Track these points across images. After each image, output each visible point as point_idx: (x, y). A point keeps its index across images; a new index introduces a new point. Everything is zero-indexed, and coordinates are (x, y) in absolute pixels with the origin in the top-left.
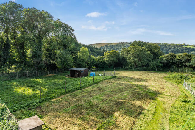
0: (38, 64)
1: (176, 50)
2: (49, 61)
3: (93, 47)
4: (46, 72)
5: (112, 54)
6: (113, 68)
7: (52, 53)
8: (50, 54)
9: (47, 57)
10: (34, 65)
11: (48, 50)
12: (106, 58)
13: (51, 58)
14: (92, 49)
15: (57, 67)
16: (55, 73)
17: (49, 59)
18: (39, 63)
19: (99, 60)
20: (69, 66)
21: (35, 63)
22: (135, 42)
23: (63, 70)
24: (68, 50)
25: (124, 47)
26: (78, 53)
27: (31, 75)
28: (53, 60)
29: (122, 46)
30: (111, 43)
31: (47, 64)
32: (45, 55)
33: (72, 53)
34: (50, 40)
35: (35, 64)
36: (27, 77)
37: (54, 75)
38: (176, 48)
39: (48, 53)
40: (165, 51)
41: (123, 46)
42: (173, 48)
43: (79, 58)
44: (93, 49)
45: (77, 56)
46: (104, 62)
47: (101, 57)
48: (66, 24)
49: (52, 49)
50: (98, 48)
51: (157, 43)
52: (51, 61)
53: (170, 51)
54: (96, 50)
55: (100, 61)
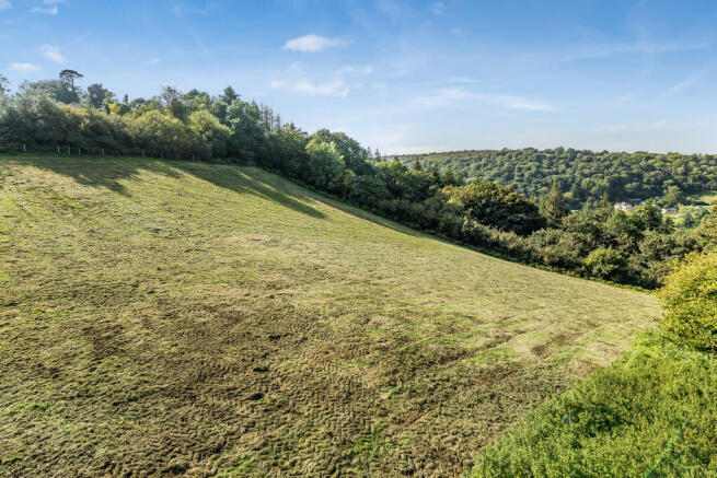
1: (695, 180)
25: (478, 168)
29: (468, 165)
38: (695, 169)
40: (648, 183)
41: (472, 166)
42: (681, 169)
51: (606, 152)
53: (672, 185)
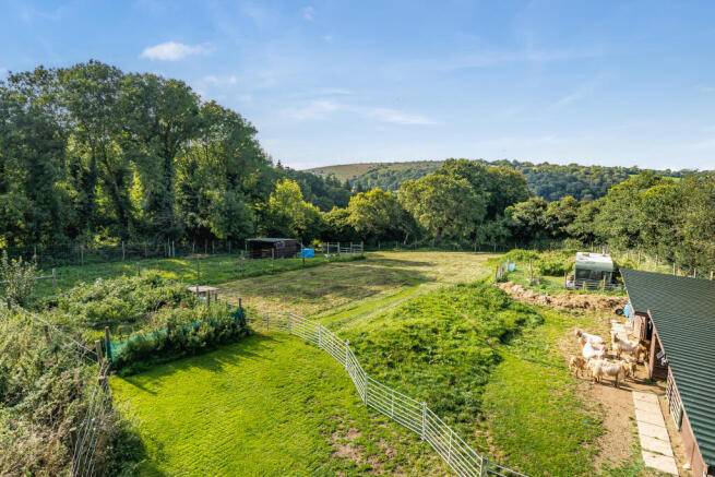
0: (167, 227)
2: (193, 219)
3: (324, 178)
4: (187, 249)
5: (373, 201)
6: (377, 245)
7: (199, 197)
8: (195, 201)
9: (185, 208)
10: (156, 229)
11: (186, 188)
12: (354, 213)
13: (197, 212)
14: (318, 186)
15: (213, 234)
16: (210, 252)
17: (191, 214)
18: (168, 224)
19: (333, 221)
20: (244, 232)
21: (159, 223)
22: (450, 162)
23: (229, 244)
24: (242, 189)
26: (272, 200)
27: (152, 253)
28: (203, 217)
30: (390, 164)
31: (187, 229)
32: (180, 202)
33: (254, 197)
34: (190, 160)
35: (158, 226)
36: (144, 257)
37: (207, 255)
39: (186, 197)
43: (275, 212)
44: (322, 184)
45: (268, 207)
46: (347, 226)
47: (341, 210)
48: (234, 113)
49: (199, 187)
50: (340, 183)
52: (199, 220)
54: (333, 188)
55: (338, 223)
